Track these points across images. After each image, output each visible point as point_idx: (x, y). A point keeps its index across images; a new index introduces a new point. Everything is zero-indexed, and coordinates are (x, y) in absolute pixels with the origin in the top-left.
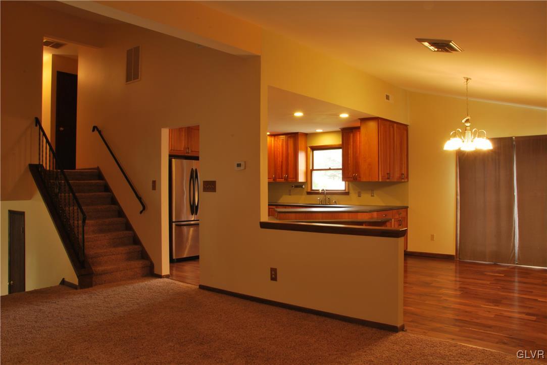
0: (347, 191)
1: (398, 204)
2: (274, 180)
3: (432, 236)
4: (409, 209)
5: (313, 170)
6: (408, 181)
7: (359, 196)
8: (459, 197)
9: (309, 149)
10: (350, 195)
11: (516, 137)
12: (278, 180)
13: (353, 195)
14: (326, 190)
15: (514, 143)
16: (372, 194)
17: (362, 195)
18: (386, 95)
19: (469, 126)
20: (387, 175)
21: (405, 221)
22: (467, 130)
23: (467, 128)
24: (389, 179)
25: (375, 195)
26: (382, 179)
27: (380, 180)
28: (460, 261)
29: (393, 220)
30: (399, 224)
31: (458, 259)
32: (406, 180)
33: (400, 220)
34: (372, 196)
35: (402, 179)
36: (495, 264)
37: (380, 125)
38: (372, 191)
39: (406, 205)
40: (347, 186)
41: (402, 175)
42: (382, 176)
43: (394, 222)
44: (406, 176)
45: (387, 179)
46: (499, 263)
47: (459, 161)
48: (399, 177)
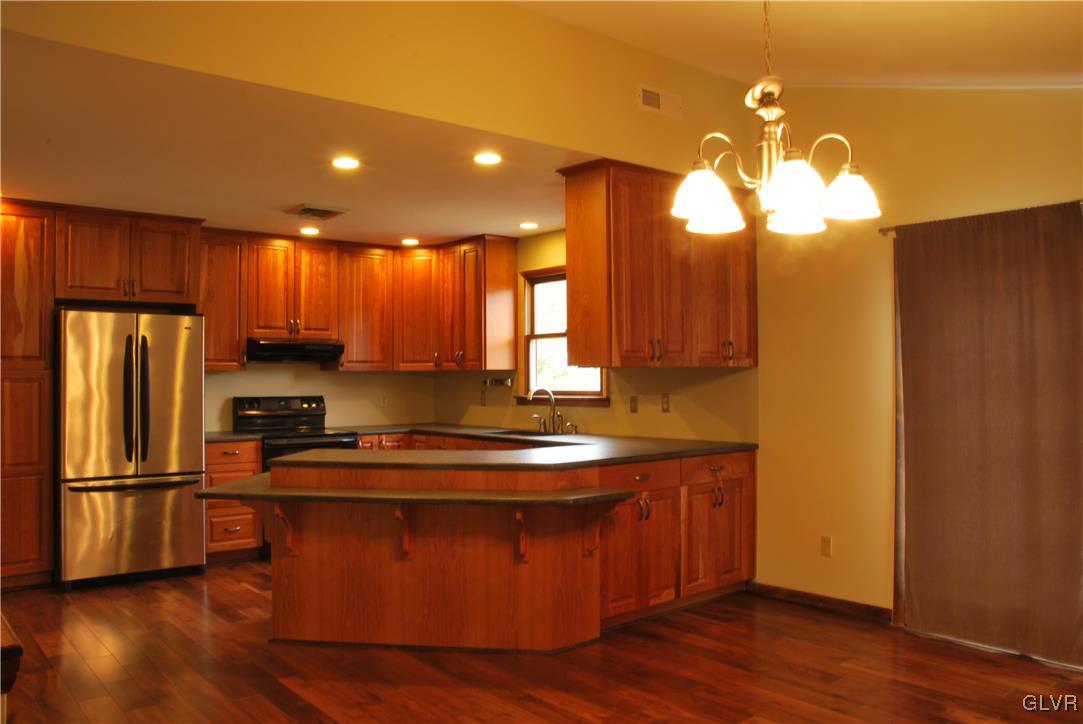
0: (604, 396)
1: (732, 436)
2: (436, 365)
3: (826, 541)
4: (759, 453)
5: (533, 336)
6: (756, 364)
7: (634, 410)
9: (521, 280)
10: (614, 406)
12: (445, 364)
13: (620, 407)
14: (555, 393)
16: (665, 406)
17: (641, 408)
18: (643, 90)
19: (777, 122)
20: (653, 347)
21: (744, 489)
22: (767, 136)
23: (767, 129)
24: (659, 359)
25: (671, 409)
26: (623, 359)
27: (616, 362)
28: (906, 633)
29: (684, 491)
30: (714, 501)
31: (902, 625)
32: (746, 362)
33: (719, 489)
34: (666, 410)
35: (725, 359)
36: (1023, 658)
37: (615, 186)
38: (666, 395)
39: (750, 440)
40: (606, 381)
41: (724, 344)
42: (625, 348)
43: (689, 496)
44: (745, 348)
45: (652, 358)
46: (1037, 653)
47: (901, 295)
48: (712, 353)
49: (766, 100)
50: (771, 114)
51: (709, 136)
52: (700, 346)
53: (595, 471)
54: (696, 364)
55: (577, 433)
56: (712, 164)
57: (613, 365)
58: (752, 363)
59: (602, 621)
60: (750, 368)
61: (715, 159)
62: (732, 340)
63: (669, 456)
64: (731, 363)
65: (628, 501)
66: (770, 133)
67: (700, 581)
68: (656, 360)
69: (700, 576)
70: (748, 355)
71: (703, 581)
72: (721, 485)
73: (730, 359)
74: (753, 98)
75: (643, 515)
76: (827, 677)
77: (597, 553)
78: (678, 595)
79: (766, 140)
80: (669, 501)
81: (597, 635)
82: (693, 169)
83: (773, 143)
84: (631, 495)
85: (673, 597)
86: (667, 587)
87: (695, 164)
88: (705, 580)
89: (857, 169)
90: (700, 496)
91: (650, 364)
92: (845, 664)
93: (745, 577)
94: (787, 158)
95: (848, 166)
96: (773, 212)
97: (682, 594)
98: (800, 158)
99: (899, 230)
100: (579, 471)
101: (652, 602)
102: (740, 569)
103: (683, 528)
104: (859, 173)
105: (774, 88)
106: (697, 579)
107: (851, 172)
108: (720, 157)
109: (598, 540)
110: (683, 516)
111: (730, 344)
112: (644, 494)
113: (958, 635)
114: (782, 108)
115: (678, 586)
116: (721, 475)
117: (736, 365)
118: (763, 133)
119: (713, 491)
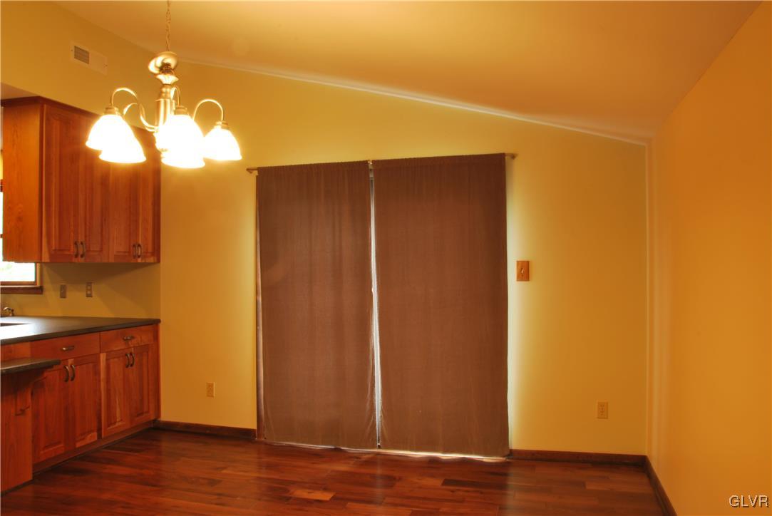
0: (38, 285)
1: (140, 314)
3: (210, 386)
4: (161, 325)
6: (159, 261)
7: (63, 296)
8: (260, 299)
10: (46, 293)
11: (374, 162)
13: (51, 294)
15: (371, 175)
16: (89, 292)
17: (68, 294)
18: (75, 47)
19: (171, 86)
20: (77, 247)
21: (150, 353)
22: (164, 95)
23: (164, 90)
24: (82, 256)
25: (93, 295)
26: (51, 256)
27: (46, 258)
28: (266, 444)
29: (103, 357)
30: (127, 363)
31: (263, 439)
32: (151, 260)
33: (131, 354)
34: (89, 296)
35: (135, 257)
36: (336, 449)
37: (48, 119)
38: (89, 284)
39: (154, 317)
40: (40, 274)
41: (134, 246)
42: (54, 248)
43: (107, 360)
44: (150, 250)
45: (76, 256)
46: (344, 446)
47: (260, 215)
48: (125, 252)
49: (165, 69)
50: (168, 79)
51: (118, 90)
52: (116, 246)
53: (28, 344)
54: (112, 260)
55: (13, 315)
56: (121, 111)
57: (43, 261)
58: (156, 260)
59: (35, 466)
60: (154, 263)
61: (124, 107)
62: (140, 242)
63: (90, 331)
64: (139, 260)
65: (55, 368)
66: (166, 93)
67: (117, 425)
68: (79, 256)
69: (118, 420)
70: (153, 254)
71: (120, 423)
72: (132, 350)
73: (139, 257)
74: (156, 67)
75: (68, 378)
76: (212, 482)
77: (29, 411)
78: (99, 436)
79: (163, 98)
80: (91, 365)
81: (30, 478)
82: (106, 113)
83: (168, 101)
84: (59, 363)
85: (96, 439)
86: (92, 431)
87: (107, 109)
88: (121, 422)
89: (227, 125)
90: (116, 360)
91: (75, 260)
92: (224, 471)
93: (153, 418)
94: (176, 112)
95: (221, 123)
96: (166, 150)
97: (103, 436)
98: (186, 114)
99: (260, 170)
100: (12, 346)
101: (78, 445)
102: (148, 412)
103: (103, 385)
104: (228, 129)
105: (171, 61)
106: (115, 423)
107: (223, 128)
108: (129, 106)
109: (29, 400)
110: (103, 376)
111: (139, 245)
112: (70, 361)
113: (298, 442)
114: (177, 77)
115: (99, 430)
116: (132, 343)
117: (143, 261)
118: (162, 92)
119: (126, 355)
